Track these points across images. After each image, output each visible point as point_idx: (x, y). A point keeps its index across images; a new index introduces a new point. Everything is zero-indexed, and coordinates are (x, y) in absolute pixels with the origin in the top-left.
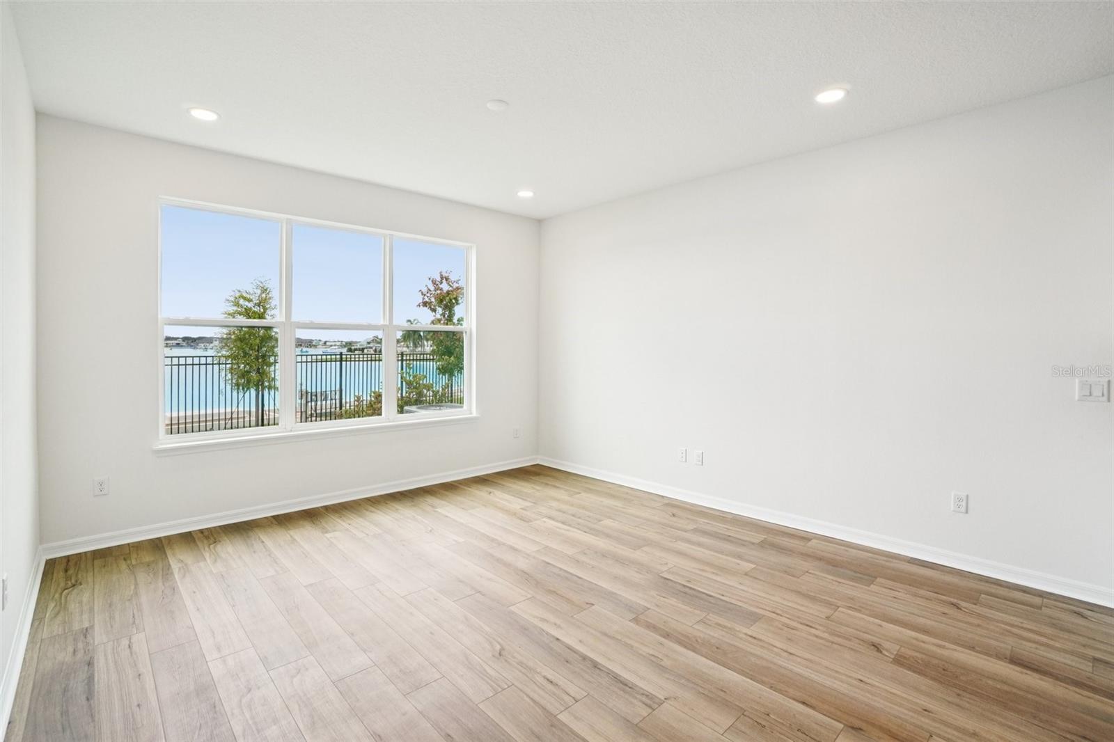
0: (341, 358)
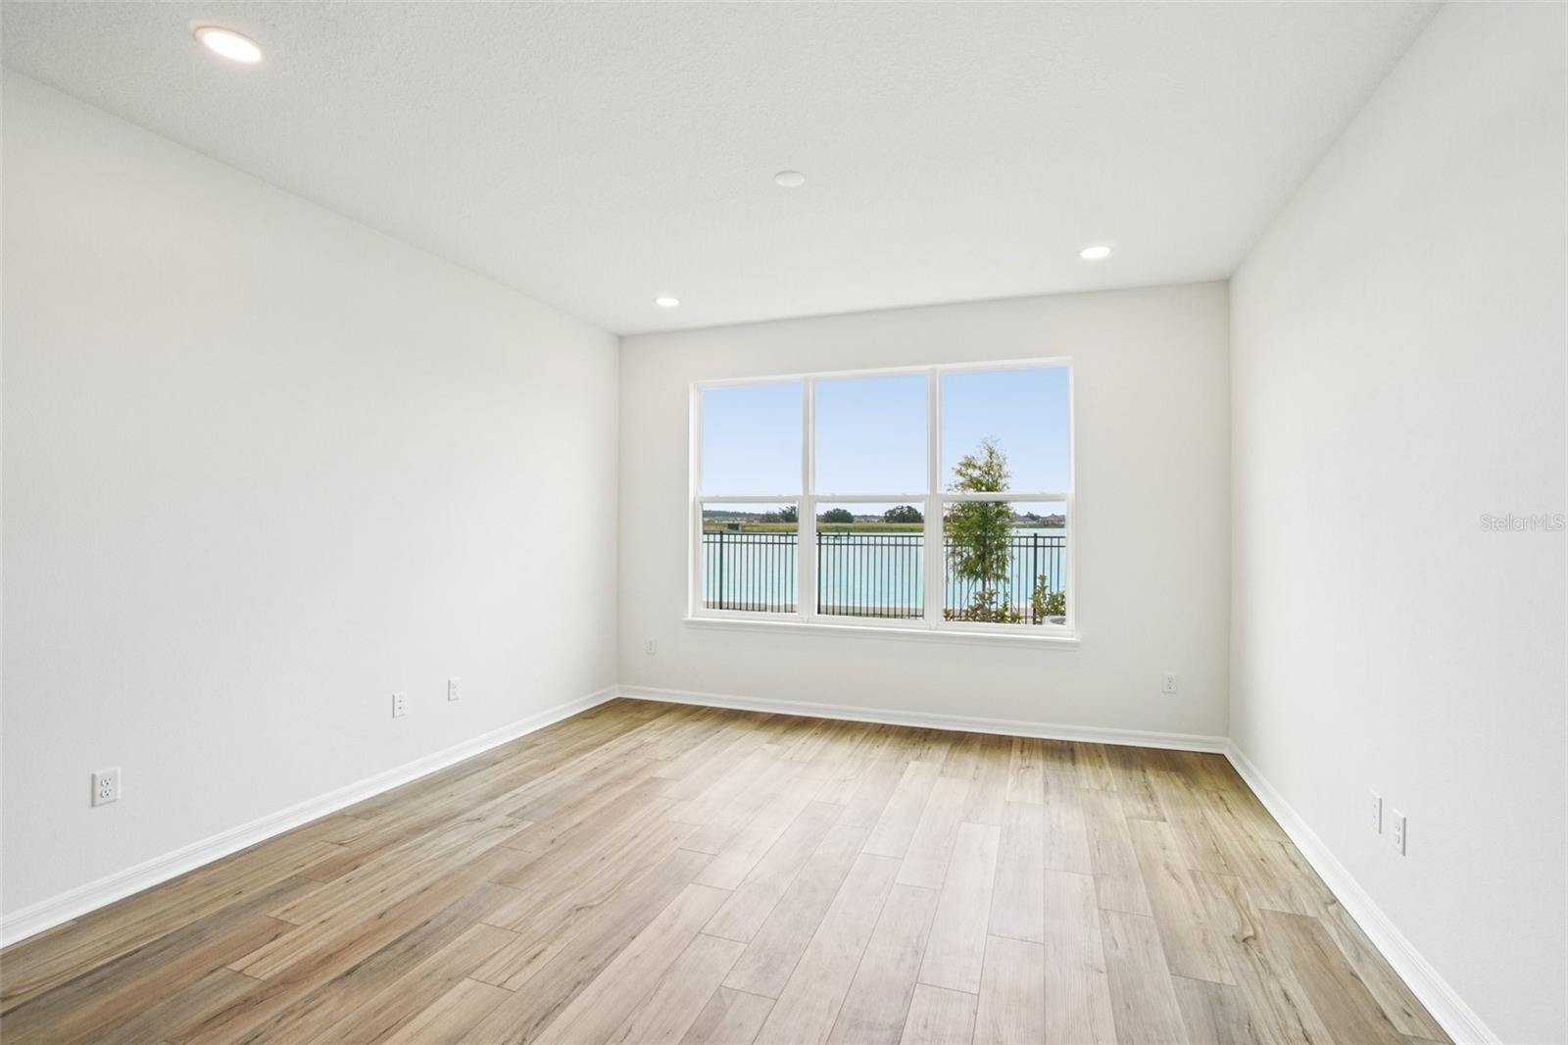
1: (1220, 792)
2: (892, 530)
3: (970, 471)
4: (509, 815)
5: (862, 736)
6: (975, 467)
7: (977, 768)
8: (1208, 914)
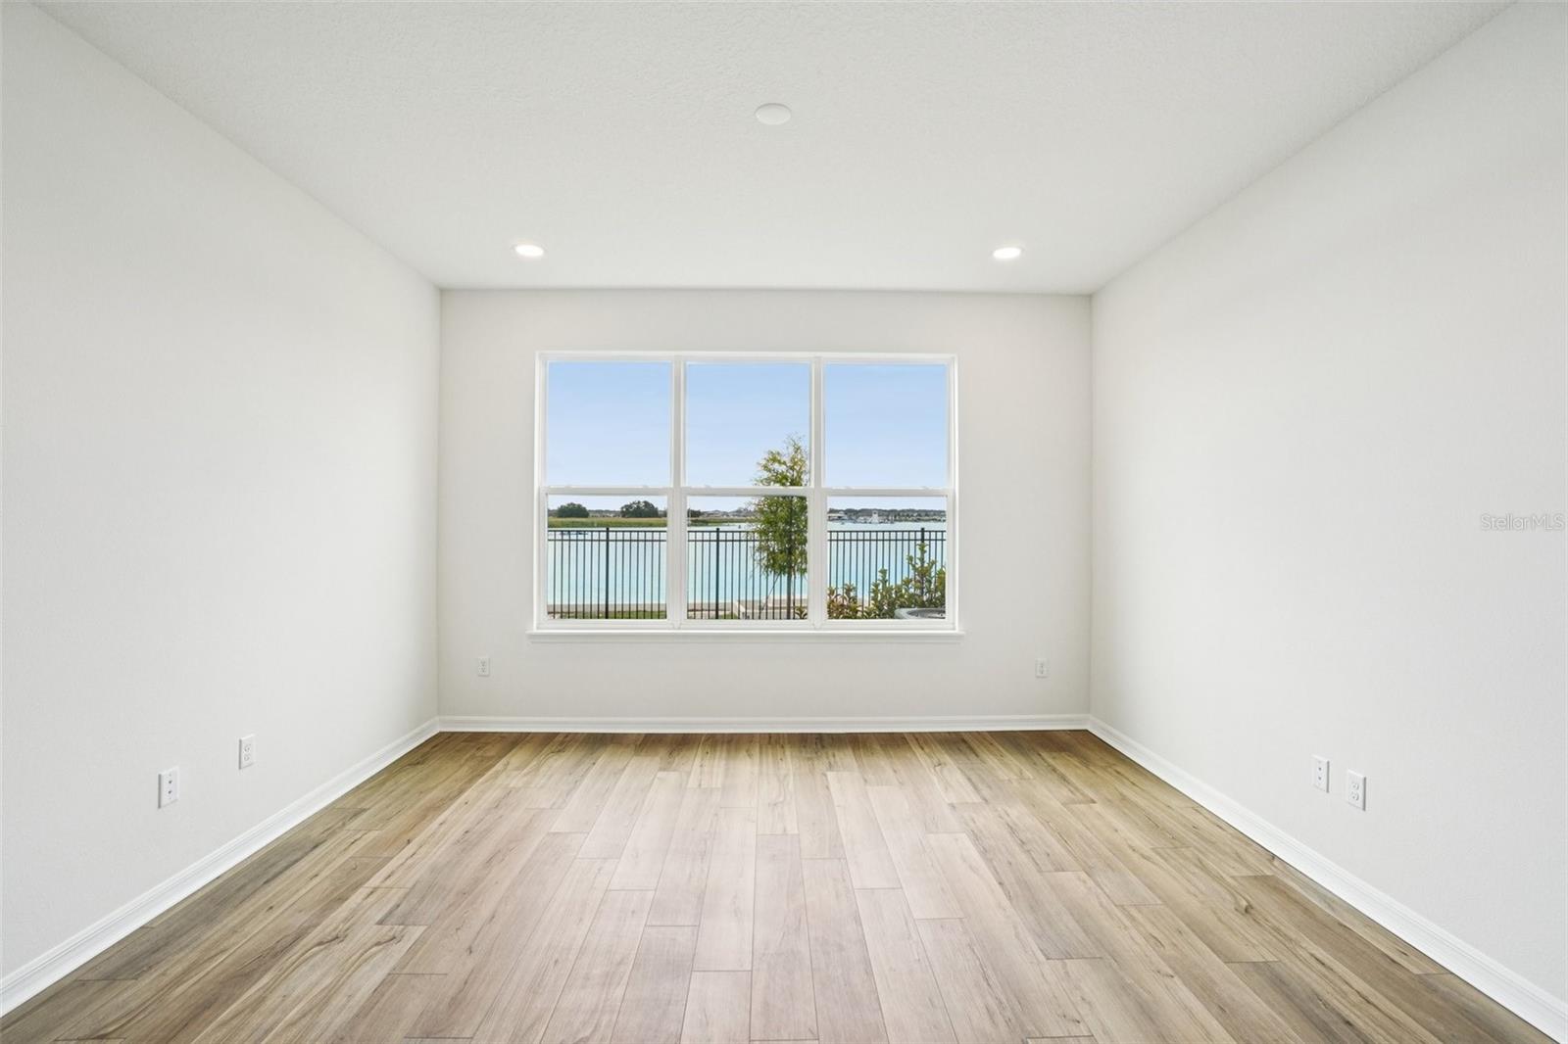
0: (923, 536)
1: (1114, 767)
2: (630, 525)
3: (776, 466)
4: (380, 923)
5: (757, 750)
6: (779, 462)
7: (895, 771)
8: (1202, 893)
